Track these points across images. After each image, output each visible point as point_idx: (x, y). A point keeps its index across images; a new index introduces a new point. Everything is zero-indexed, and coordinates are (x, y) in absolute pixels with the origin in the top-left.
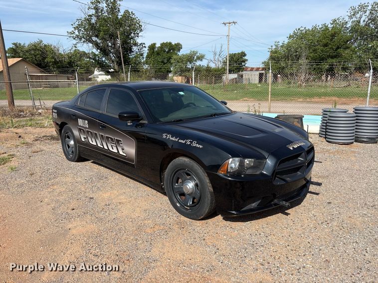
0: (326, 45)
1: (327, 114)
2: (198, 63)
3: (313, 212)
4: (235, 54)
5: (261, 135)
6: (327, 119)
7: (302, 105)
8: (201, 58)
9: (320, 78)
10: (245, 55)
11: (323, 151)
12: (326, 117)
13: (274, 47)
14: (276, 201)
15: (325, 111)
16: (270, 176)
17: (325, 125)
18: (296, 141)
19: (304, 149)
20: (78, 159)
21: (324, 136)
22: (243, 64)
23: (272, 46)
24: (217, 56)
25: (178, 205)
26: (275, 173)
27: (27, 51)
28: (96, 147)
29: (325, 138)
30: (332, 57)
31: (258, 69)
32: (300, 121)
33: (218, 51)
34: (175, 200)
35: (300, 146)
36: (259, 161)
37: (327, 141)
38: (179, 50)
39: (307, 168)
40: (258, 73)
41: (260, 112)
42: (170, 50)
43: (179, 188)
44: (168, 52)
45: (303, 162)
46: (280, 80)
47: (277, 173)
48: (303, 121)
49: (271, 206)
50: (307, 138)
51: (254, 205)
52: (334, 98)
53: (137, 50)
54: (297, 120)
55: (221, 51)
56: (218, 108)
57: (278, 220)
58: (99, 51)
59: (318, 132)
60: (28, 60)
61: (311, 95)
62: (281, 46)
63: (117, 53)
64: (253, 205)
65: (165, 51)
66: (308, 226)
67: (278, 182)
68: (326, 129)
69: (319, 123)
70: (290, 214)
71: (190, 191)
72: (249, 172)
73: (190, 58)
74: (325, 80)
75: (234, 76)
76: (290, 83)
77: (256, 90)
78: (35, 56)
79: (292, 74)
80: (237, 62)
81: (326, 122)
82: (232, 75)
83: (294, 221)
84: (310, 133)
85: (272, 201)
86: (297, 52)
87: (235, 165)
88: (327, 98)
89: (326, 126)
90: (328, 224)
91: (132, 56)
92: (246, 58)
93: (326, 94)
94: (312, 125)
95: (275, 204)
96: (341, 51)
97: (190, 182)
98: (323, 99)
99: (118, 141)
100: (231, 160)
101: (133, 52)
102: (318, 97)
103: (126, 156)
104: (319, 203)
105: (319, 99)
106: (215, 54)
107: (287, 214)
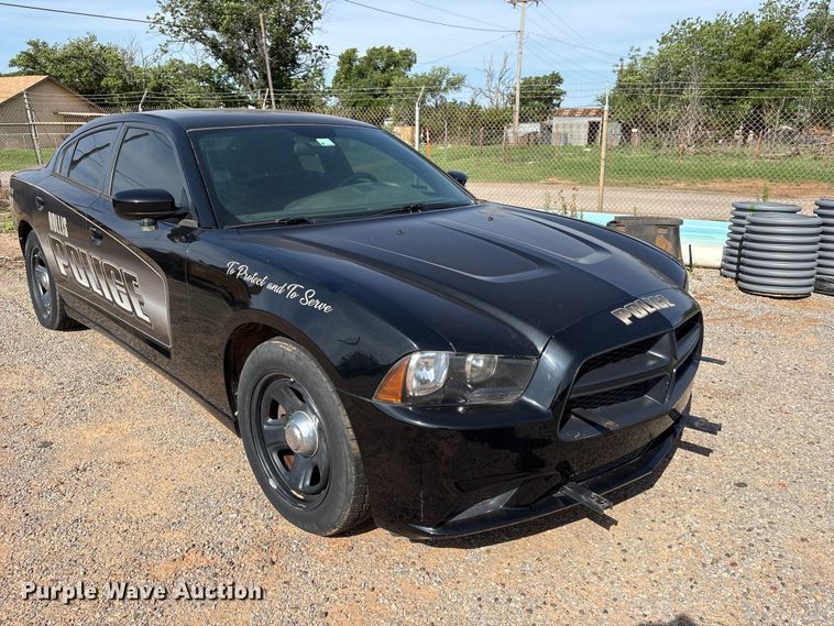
0: (747, 58)
1: (744, 218)
2: (450, 96)
3: (687, 517)
4: (537, 78)
5: (537, 273)
6: (743, 230)
7: (683, 197)
8: (456, 84)
9: (729, 137)
10: (560, 81)
11: (730, 317)
12: (743, 226)
13: (627, 61)
14: (567, 490)
15: (738, 209)
16: (548, 414)
17: (737, 244)
18: (643, 295)
19: (667, 324)
20: (61, 322)
21: (734, 275)
22: (555, 101)
23: (622, 60)
24: (495, 82)
25: (273, 484)
26: (567, 402)
27: (61, 61)
28: (88, 291)
29: (737, 279)
30: (762, 88)
31: (586, 113)
32: (672, 234)
33: (497, 69)
34: (266, 468)
35: (657, 312)
36: (515, 361)
37: (741, 289)
38: (410, 66)
39: (676, 381)
40: (586, 121)
41: (574, 210)
42: (388, 65)
43: (277, 431)
44: (383, 71)
45: (663, 367)
46: (636, 140)
47: (573, 403)
48: (681, 234)
49: (554, 503)
50: (682, 284)
51: (494, 504)
52: (760, 183)
53: (309, 62)
54: (665, 231)
55: (504, 71)
56: (439, 190)
57: (576, 542)
58: (220, 61)
59: (719, 264)
60: (62, 81)
61: (705, 175)
62: (645, 59)
63: (261, 66)
64: (492, 502)
65: (376, 68)
66: (671, 570)
67: (575, 432)
68: (739, 256)
69: (723, 240)
70: (615, 523)
71: (306, 447)
72: (477, 398)
73: (433, 84)
74: (741, 141)
75: (533, 127)
76: (658, 146)
77: (577, 159)
78: (80, 72)
79: (664, 126)
80: (541, 97)
81: (739, 237)
82: (528, 125)
83: (625, 551)
84: (698, 267)
85: (558, 487)
86: (679, 72)
87: (437, 373)
88: (745, 183)
89: (740, 249)
90: (734, 564)
91: (298, 74)
92: (561, 87)
93: (741, 174)
94: (704, 245)
95: (566, 500)
96: (780, 71)
97: (303, 418)
98: (734, 184)
99: (130, 279)
100: (415, 358)
101: (299, 66)
102: (721, 180)
103: (151, 325)
104: (708, 486)
105: (724, 185)
106: (491, 76)
107: (607, 522)
